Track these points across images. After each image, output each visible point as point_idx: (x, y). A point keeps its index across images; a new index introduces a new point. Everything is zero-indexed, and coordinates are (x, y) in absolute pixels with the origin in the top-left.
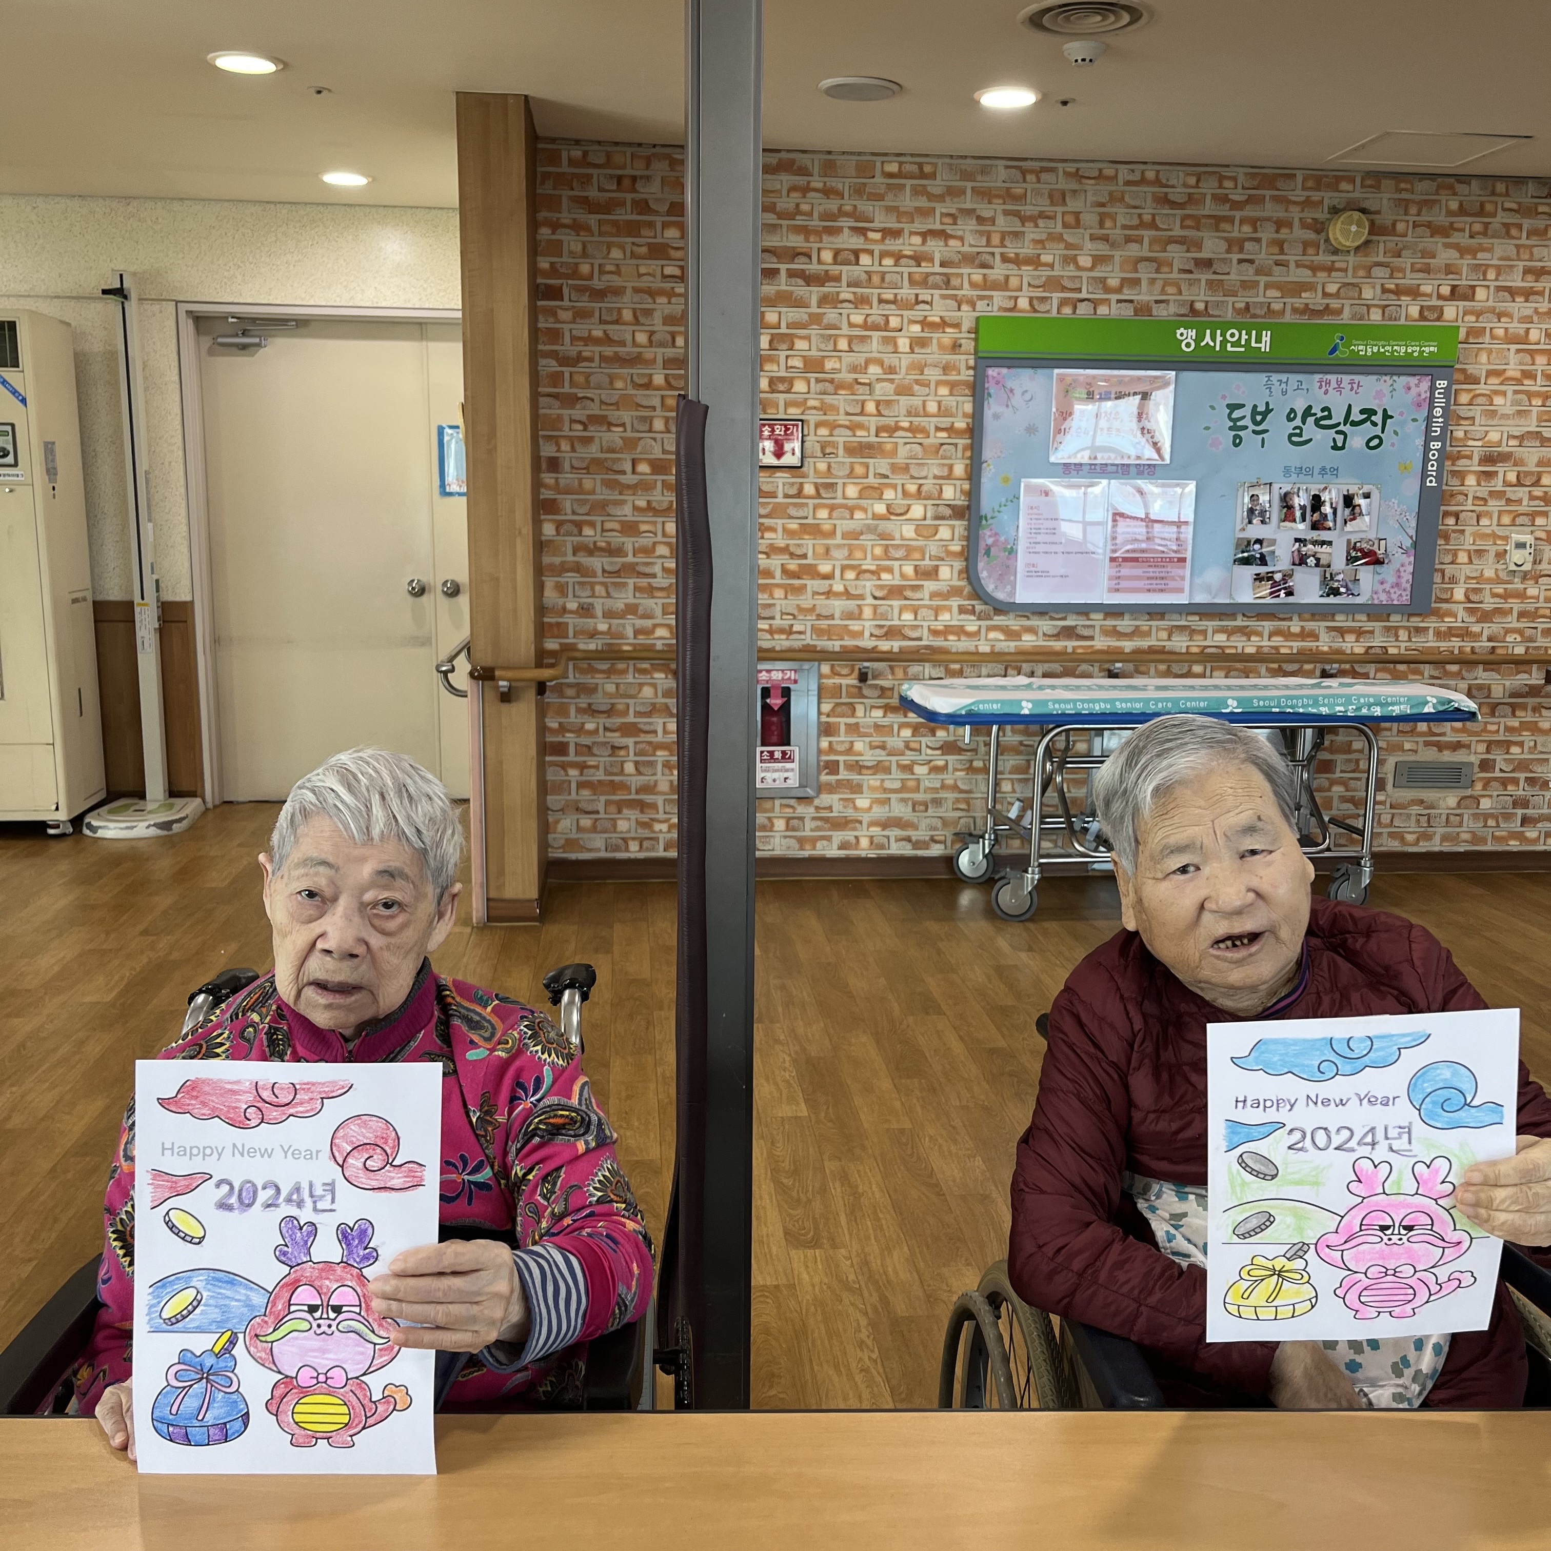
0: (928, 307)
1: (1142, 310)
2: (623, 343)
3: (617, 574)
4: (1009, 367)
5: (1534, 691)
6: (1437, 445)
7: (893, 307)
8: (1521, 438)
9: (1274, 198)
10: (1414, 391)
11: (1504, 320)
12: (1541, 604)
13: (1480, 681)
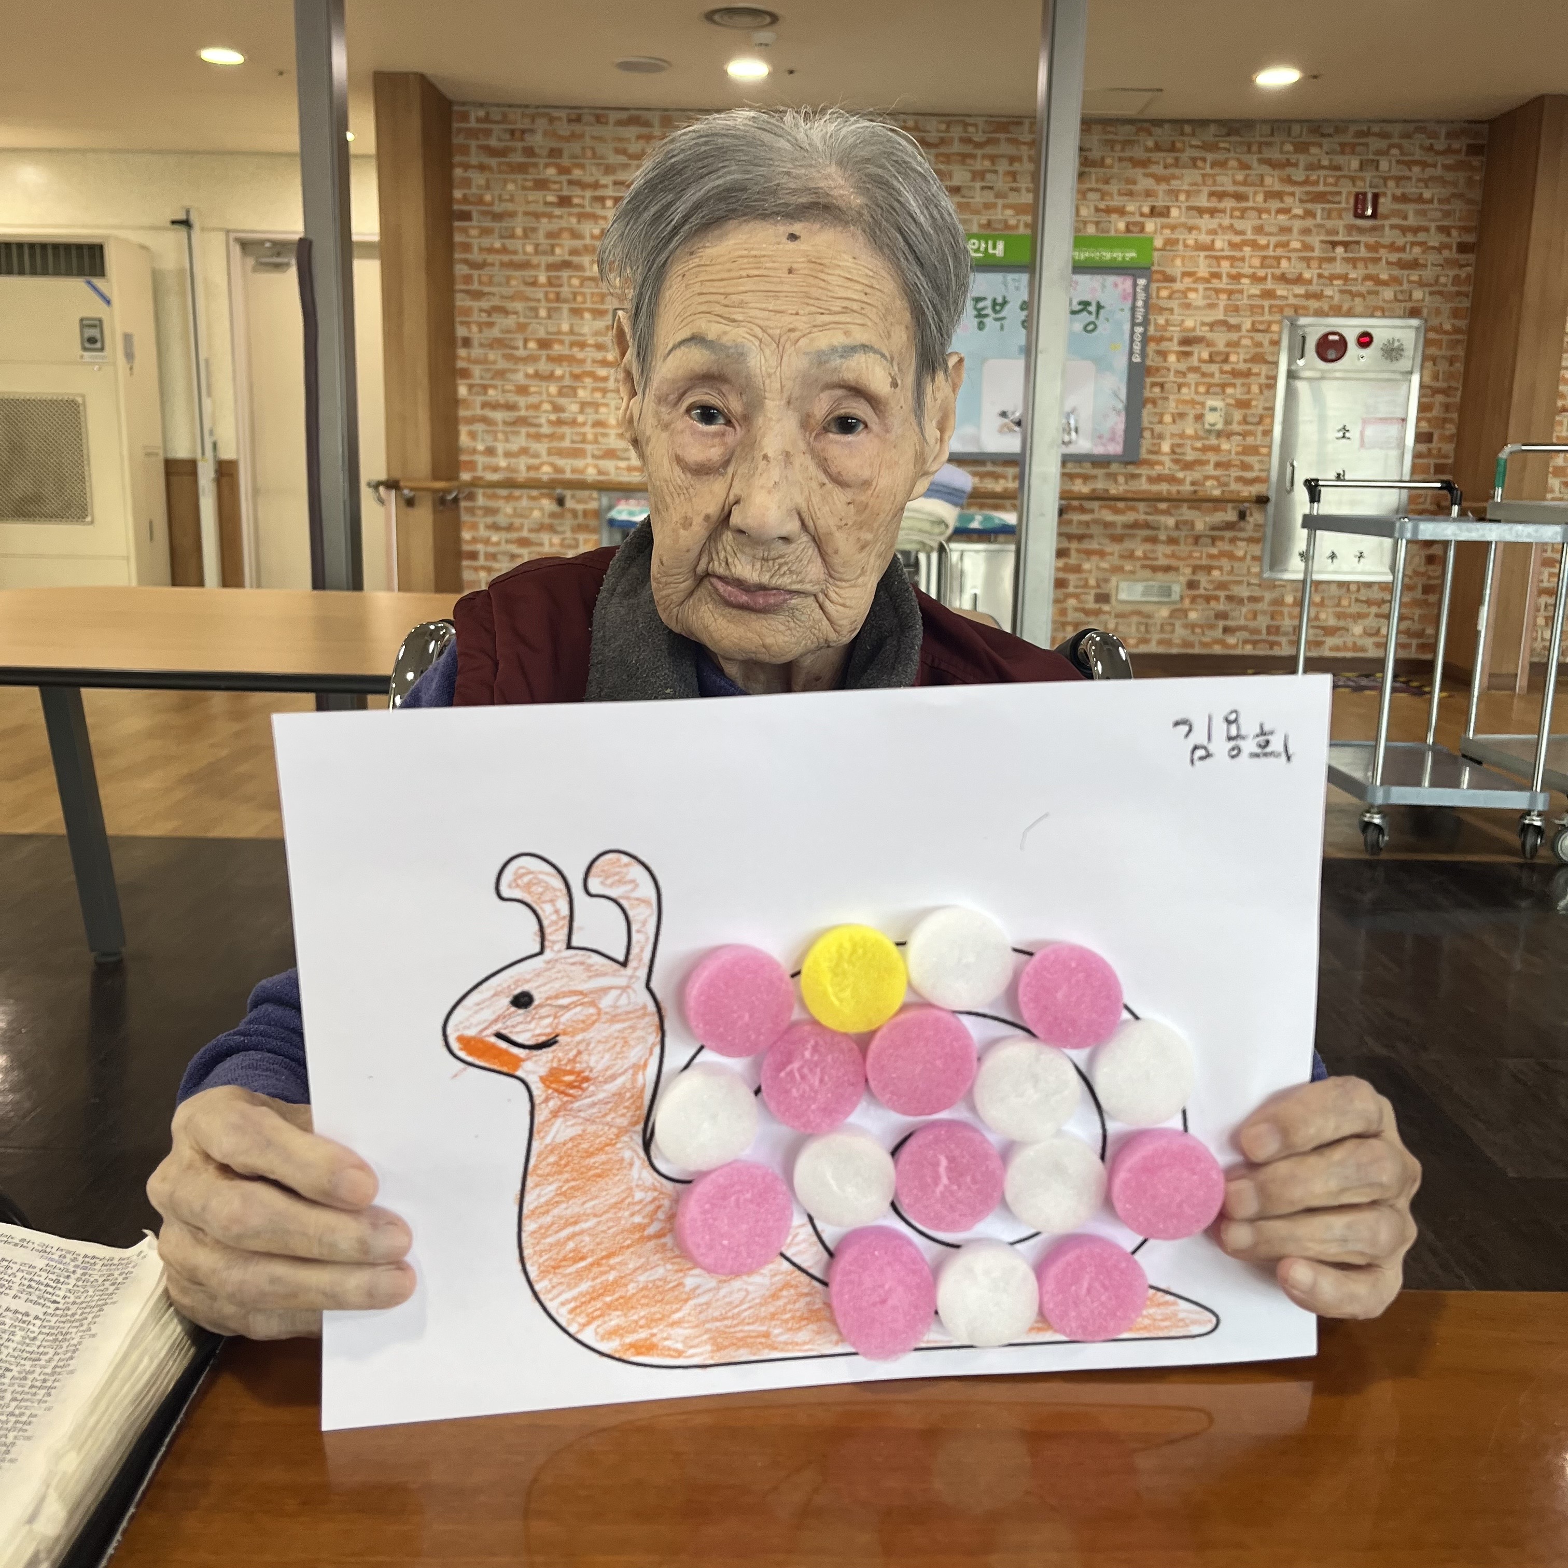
2: (515, 252)
3: (514, 423)
5: (1229, 526)
8: (1212, 325)
9: (1009, 140)
10: (1121, 287)
11: (1194, 232)
12: (1233, 456)
13: (1184, 518)
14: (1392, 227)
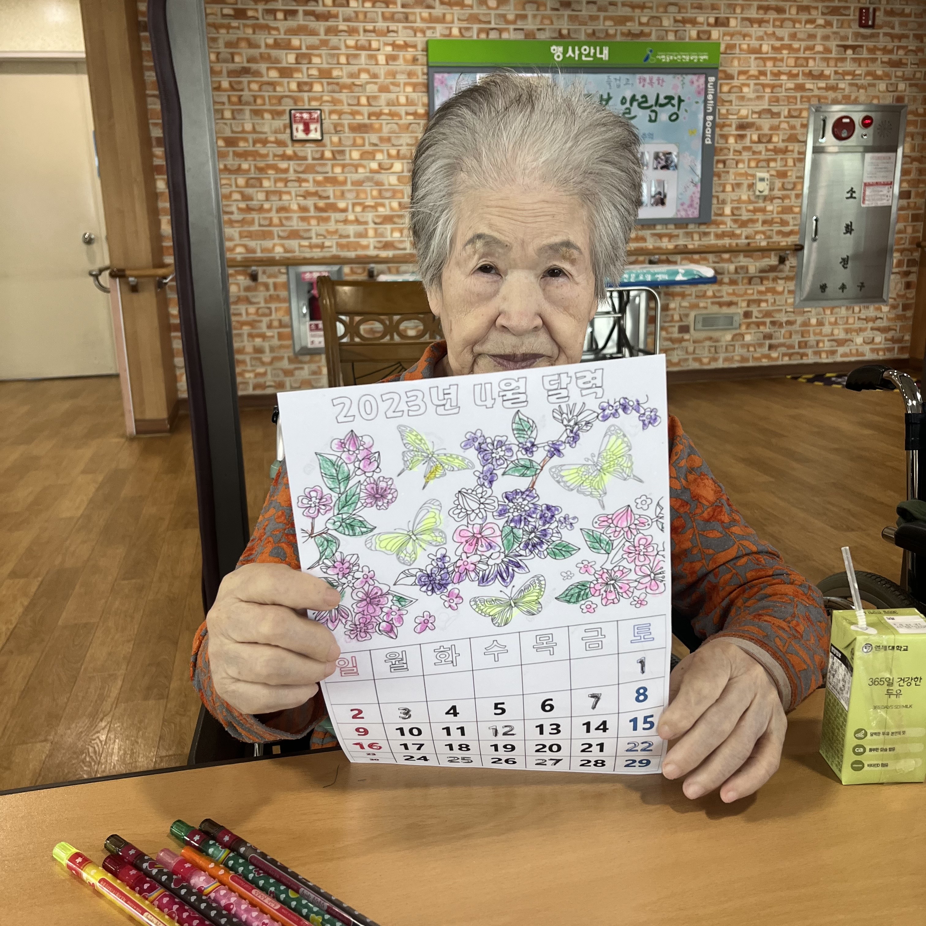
0: (395, 34)
1: (530, 35)
4: (449, 73)
5: (772, 269)
6: (710, 118)
7: (373, 34)
8: (760, 113)
10: (696, 84)
11: (747, 38)
12: (775, 215)
13: (742, 264)
14: (885, 34)
